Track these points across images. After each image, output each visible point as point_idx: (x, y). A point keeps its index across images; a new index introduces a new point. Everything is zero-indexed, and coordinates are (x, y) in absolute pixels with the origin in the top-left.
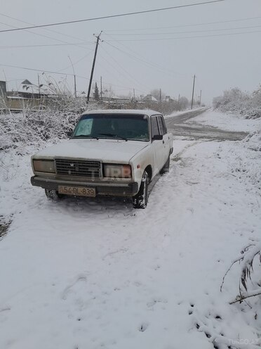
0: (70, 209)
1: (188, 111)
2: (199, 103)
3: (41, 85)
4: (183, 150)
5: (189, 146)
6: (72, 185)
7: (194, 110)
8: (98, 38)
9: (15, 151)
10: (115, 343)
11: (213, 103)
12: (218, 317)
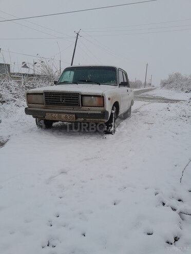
0: (54, 133)
1: (141, 89)
2: (150, 84)
3: (36, 63)
4: (141, 107)
5: (145, 105)
6: (57, 113)
7: (146, 88)
8: (78, 34)
9: (14, 104)
10: (92, 212)
11: (160, 84)
12: (180, 200)
